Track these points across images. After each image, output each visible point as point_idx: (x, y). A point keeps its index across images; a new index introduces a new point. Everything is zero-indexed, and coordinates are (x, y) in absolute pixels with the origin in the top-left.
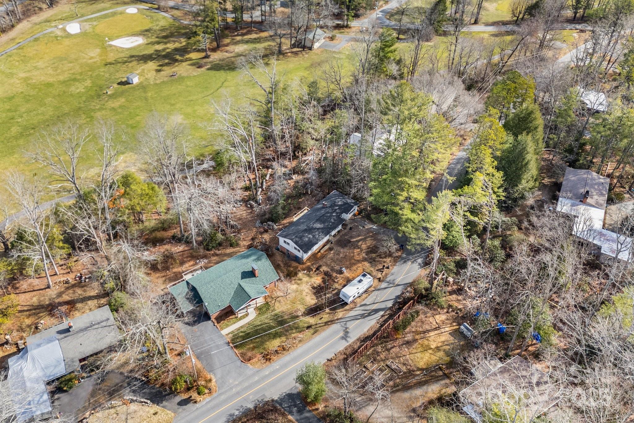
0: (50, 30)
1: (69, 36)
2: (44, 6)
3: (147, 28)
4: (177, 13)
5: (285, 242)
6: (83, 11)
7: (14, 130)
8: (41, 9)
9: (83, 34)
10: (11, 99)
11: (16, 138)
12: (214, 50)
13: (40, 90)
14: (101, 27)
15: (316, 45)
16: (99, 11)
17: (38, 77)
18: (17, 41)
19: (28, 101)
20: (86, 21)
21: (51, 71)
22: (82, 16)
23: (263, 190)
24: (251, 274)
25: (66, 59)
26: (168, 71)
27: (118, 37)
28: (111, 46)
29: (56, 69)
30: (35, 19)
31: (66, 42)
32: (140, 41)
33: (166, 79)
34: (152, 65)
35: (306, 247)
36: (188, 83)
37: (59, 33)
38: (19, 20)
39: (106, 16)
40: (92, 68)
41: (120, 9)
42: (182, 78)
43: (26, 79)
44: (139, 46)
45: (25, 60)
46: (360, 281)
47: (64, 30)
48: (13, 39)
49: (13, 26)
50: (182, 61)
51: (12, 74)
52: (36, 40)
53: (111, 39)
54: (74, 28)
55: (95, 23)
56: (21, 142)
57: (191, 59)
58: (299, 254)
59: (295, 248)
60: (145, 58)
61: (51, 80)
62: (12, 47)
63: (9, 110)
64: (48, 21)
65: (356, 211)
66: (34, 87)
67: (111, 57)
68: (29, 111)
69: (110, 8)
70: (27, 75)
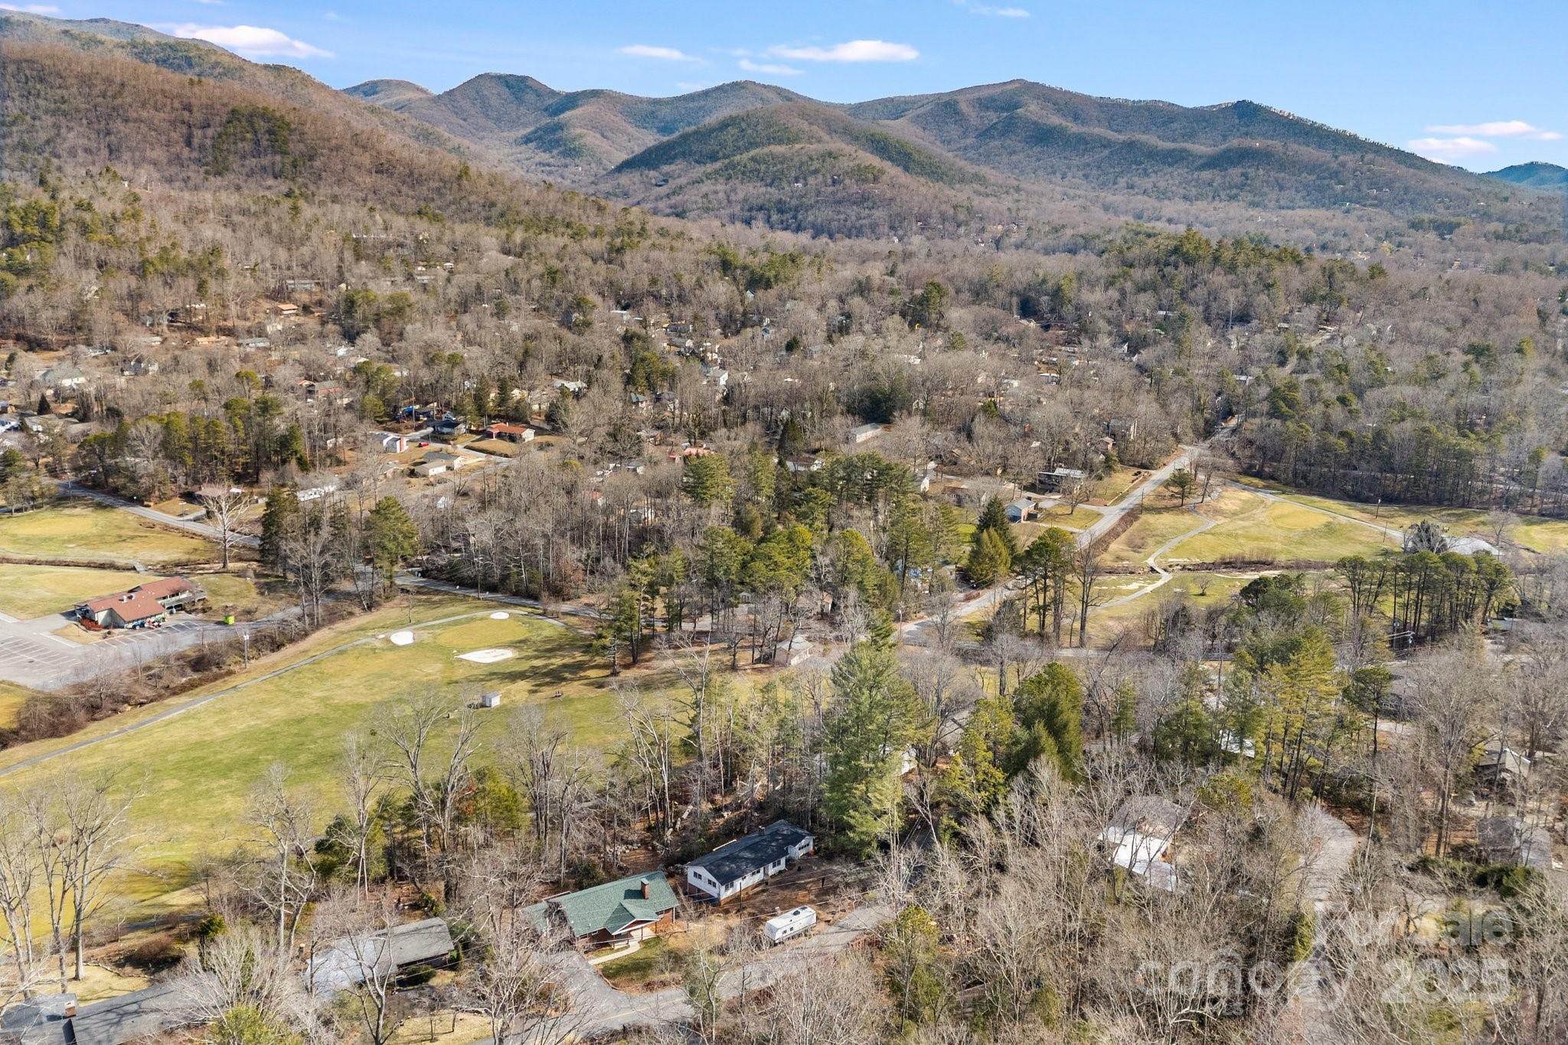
0: (364, 641)
1: (395, 647)
2: (357, 610)
3: (522, 638)
4: (573, 620)
5: (695, 874)
6: (418, 617)
7: (303, 758)
8: (351, 614)
9: (417, 645)
10: (299, 721)
11: (307, 767)
12: (627, 667)
13: (345, 712)
14: (447, 637)
15: (795, 661)
16: (446, 616)
17: (342, 697)
18: (312, 653)
19: (325, 725)
20: (424, 628)
21: (362, 689)
22: (419, 622)
23: (675, 830)
24: (640, 894)
25: (386, 675)
26: (549, 691)
27: (472, 650)
28: (461, 660)
29: (371, 687)
30: (341, 626)
31: (390, 655)
32: (509, 654)
33: (543, 702)
34: (523, 685)
35: (727, 879)
36: (579, 706)
37: (378, 644)
38: (317, 627)
39: (456, 623)
40: (428, 686)
41: (480, 614)
42: (569, 701)
43: (324, 699)
44: (506, 661)
45: (322, 678)
46: (796, 913)
47: (388, 640)
48: (305, 652)
49: (306, 635)
50: (572, 680)
51: (302, 694)
52: (341, 653)
53: (460, 652)
54: (403, 638)
55: (438, 631)
56: (314, 771)
57: (587, 678)
58: (712, 891)
59: (710, 882)
60: (514, 677)
61: (363, 700)
62: (302, 661)
63: (296, 735)
64: (362, 629)
65: (811, 848)
66: (336, 708)
67: (459, 674)
68: (325, 737)
69: (465, 612)
70: (326, 694)
